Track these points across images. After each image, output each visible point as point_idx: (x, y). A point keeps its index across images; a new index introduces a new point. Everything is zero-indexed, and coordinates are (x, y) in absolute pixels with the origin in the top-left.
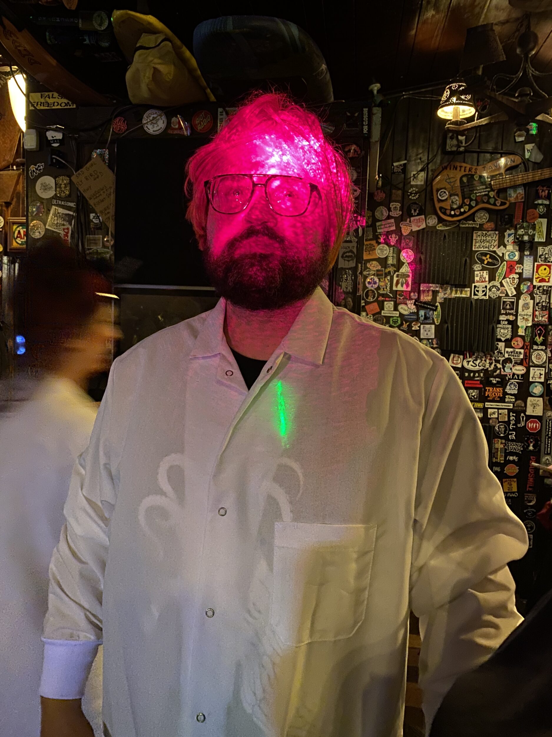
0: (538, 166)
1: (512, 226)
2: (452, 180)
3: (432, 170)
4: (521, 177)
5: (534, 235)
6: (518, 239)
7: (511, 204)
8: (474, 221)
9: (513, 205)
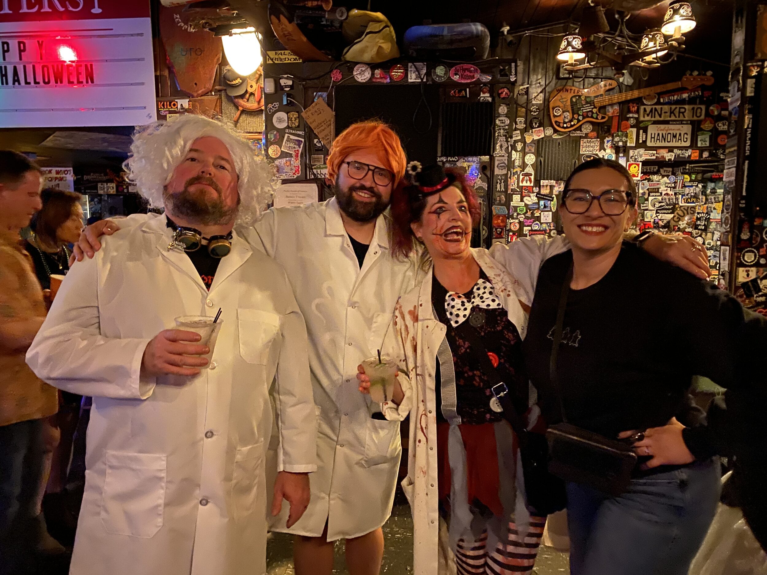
0: (630, 88)
1: (609, 135)
2: (565, 100)
3: (548, 92)
4: (616, 97)
5: (626, 141)
6: (614, 144)
7: (609, 117)
8: (581, 131)
9: (611, 118)
